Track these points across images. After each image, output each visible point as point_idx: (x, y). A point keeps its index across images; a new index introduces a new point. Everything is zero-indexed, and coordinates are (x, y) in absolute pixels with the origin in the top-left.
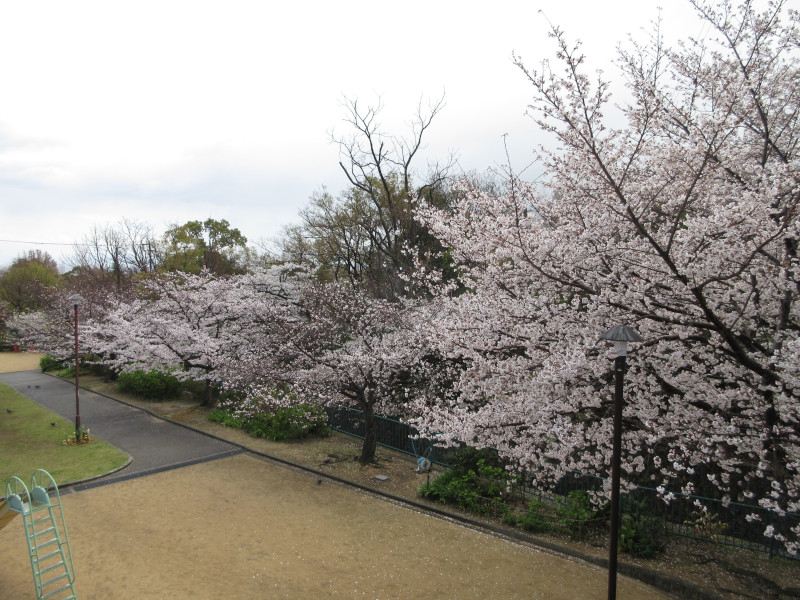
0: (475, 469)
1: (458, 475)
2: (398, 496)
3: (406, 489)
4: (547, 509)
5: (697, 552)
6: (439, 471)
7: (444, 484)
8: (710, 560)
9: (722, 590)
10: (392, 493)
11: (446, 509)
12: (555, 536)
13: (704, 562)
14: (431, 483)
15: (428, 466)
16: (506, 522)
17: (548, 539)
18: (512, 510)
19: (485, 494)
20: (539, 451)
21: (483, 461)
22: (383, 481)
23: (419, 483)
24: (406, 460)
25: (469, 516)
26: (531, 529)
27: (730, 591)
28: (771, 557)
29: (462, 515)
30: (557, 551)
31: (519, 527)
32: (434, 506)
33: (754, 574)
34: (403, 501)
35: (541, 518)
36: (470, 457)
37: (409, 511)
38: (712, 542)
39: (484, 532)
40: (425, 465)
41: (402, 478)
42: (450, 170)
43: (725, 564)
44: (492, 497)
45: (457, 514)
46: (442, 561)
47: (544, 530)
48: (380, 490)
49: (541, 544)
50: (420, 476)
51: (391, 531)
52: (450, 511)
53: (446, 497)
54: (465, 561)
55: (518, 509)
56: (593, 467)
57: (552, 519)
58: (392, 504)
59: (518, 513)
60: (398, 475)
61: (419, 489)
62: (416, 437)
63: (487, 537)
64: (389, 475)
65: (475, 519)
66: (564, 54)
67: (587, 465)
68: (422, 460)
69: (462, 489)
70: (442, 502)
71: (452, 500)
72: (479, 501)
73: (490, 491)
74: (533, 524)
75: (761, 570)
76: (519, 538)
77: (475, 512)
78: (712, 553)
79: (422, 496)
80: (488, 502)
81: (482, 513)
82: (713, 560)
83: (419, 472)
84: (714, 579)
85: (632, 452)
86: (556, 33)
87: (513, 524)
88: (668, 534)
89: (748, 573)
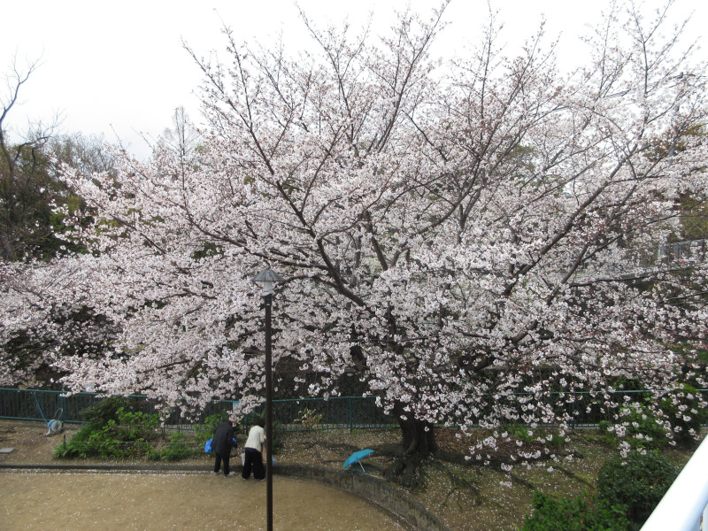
0: (115, 418)
1: (97, 428)
2: (31, 464)
3: (38, 455)
4: (185, 438)
5: (305, 441)
6: (72, 430)
7: (83, 440)
8: (314, 444)
9: (325, 462)
10: (22, 463)
11: (87, 463)
12: (196, 459)
13: (310, 446)
14: (68, 442)
15: (60, 428)
16: (150, 459)
17: (191, 463)
18: (155, 446)
19: (126, 439)
20: (180, 388)
21: (122, 409)
22: (8, 453)
23: (54, 445)
24: (32, 426)
25: (113, 463)
26: (175, 458)
27: (330, 461)
28: (351, 431)
29: (106, 464)
30: (200, 470)
31: (164, 460)
32: (74, 463)
33: (344, 445)
34: (37, 467)
35: (183, 446)
36: (108, 408)
37: (46, 475)
38: (313, 430)
39: (130, 473)
40: (57, 426)
41: (31, 445)
42: (55, 129)
43: (324, 444)
44: (133, 439)
45: (100, 464)
46: (95, 510)
47: (186, 456)
48: (7, 463)
49: (186, 468)
50: (53, 439)
51: (30, 500)
52: (93, 464)
53: (86, 452)
54: (117, 504)
55: (160, 445)
56: (229, 391)
57: (192, 445)
58: (25, 473)
59: (160, 448)
60: (25, 444)
61: (54, 451)
62: (69, 394)
63: (135, 476)
64: (14, 445)
65: (119, 464)
66: (232, 49)
67: (223, 391)
68: (53, 423)
69: (103, 439)
70: (82, 457)
71: (93, 453)
72: (122, 447)
73: (132, 435)
74: (176, 453)
75: (347, 441)
76: (165, 469)
77: (119, 457)
78: (315, 439)
79: (60, 457)
80: (129, 445)
81: (126, 457)
82: (316, 443)
83: (50, 436)
84: (319, 456)
85: (259, 373)
86: (228, 31)
87: (157, 458)
88: (285, 432)
89: (339, 446)
